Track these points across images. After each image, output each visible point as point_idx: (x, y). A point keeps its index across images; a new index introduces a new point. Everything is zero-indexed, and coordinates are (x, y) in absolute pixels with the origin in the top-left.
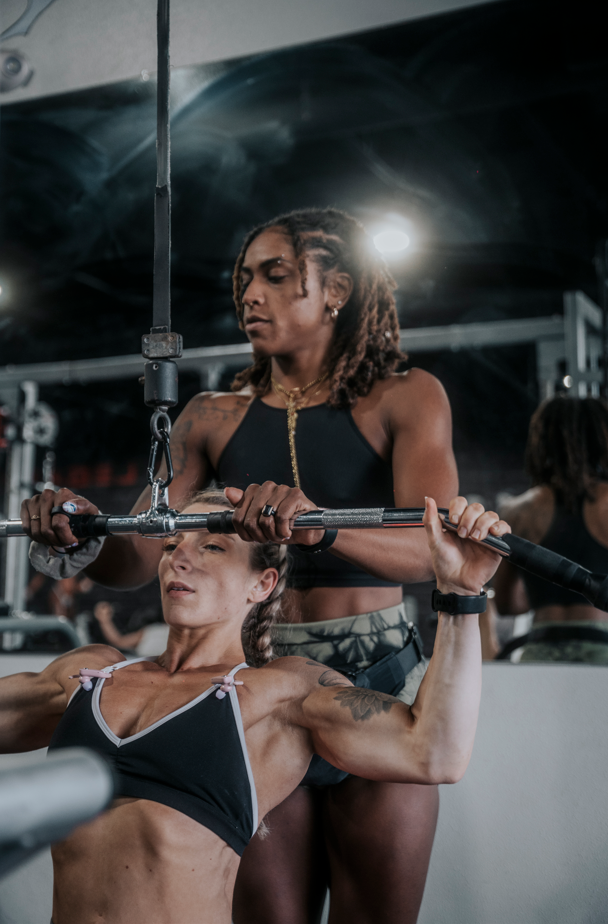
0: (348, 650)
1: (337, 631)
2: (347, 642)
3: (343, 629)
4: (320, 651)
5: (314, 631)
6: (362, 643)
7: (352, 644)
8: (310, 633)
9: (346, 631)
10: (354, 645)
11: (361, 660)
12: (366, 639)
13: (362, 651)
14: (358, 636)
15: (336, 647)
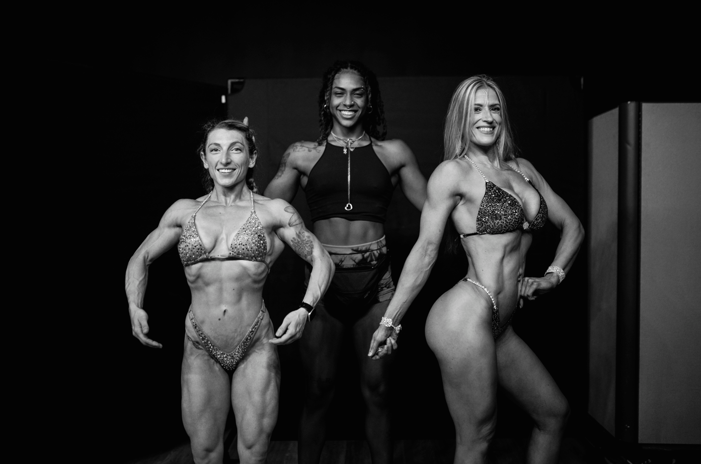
0: (368, 257)
1: (364, 248)
2: (368, 254)
3: (366, 248)
4: (356, 258)
5: (354, 249)
6: (374, 254)
7: (370, 254)
8: (353, 250)
9: (368, 248)
10: (370, 255)
11: (373, 261)
12: (375, 252)
13: (373, 257)
14: (373, 251)
15: (363, 256)
